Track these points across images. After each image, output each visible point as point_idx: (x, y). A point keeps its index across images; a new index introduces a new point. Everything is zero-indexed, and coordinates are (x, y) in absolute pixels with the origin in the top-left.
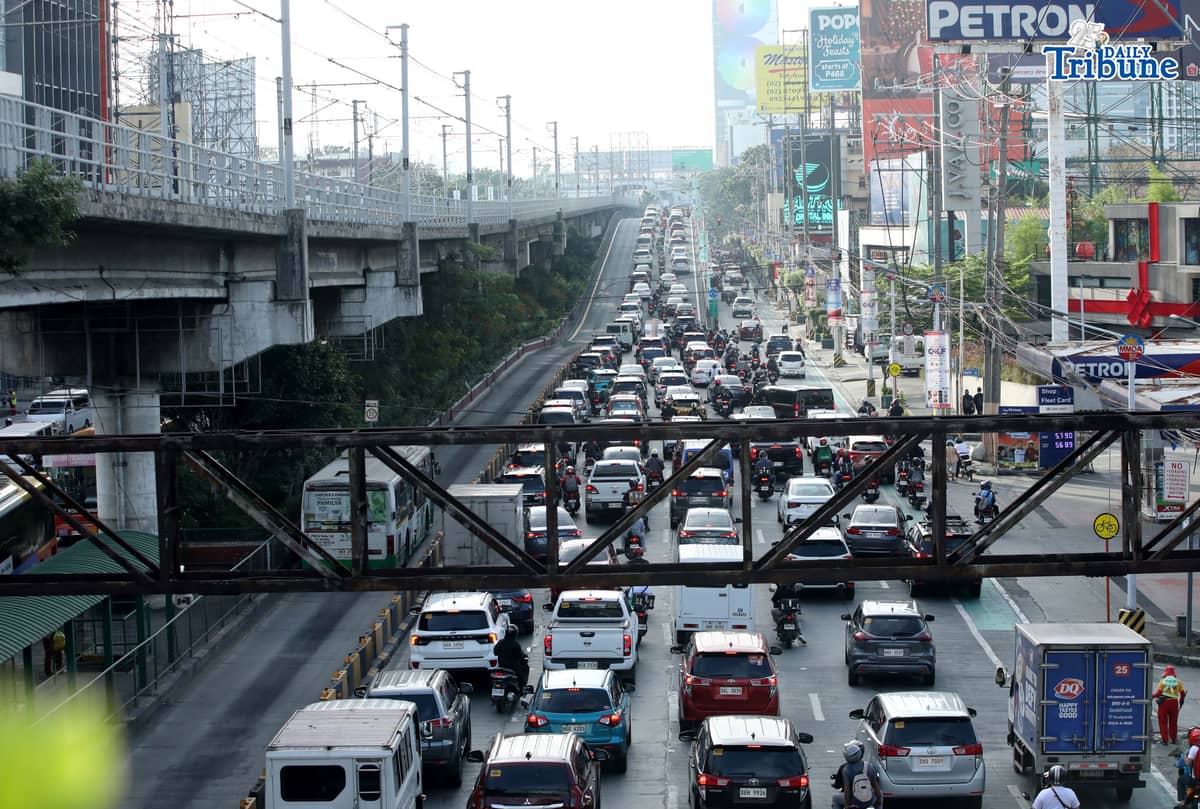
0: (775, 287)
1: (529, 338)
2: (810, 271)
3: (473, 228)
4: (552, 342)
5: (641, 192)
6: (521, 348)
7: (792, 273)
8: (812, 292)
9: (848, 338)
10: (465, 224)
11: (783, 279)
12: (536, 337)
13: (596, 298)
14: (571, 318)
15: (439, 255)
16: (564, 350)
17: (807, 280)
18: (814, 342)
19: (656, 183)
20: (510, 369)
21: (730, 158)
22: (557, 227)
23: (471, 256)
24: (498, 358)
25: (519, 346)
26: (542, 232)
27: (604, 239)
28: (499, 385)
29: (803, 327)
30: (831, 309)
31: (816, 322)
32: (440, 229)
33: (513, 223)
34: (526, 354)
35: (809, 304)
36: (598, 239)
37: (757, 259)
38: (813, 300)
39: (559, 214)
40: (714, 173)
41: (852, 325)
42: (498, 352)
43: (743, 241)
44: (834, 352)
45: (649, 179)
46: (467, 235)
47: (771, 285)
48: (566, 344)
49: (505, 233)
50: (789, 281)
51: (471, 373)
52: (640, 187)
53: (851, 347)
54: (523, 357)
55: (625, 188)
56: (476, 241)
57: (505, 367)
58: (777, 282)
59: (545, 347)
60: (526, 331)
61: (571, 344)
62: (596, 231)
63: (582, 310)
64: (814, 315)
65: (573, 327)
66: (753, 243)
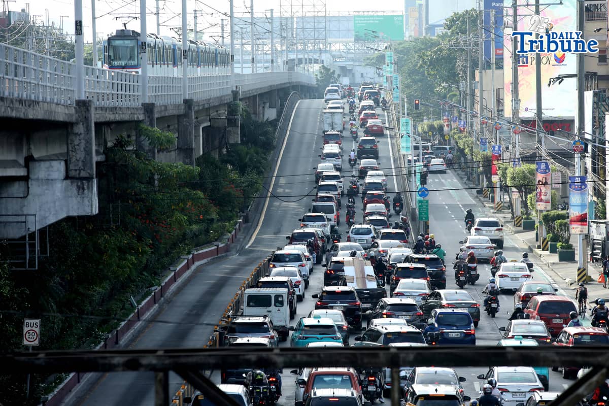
0: (491, 186)
1: (199, 245)
2: (543, 166)
3: (149, 108)
4: (227, 249)
5: (317, 67)
6: (191, 256)
7: (517, 168)
8: (546, 192)
9: (593, 249)
10: (138, 104)
11: (504, 175)
12: (208, 243)
13: (274, 196)
14: (246, 220)
15: (106, 142)
16: (242, 259)
17: (540, 177)
18: (548, 252)
19: (334, 56)
20: (180, 281)
21: (424, 26)
22: (232, 109)
23: (146, 144)
24: (166, 268)
25: (189, 253)
26: (213, 114)
27: (280, 124)
28: (169, 302)
29: (532, 235)
30: (574, 212)
31: (550, 229)
32: (114, 109)
33: (188, 103)
34: (197, 264)
35: (541, 206)
36: (274, 123)
37: (467, 151)
38: (547, 202)
39: (235, 94)
40: (407, 45)
41: (599, 233)
42: (166, 260)
43: (446, 129)
44: (578, 265)
45: (326, 51)
46: (141, 117)
47: (485, 183)
48: (242, 252)
49: (179, 116)
50: (513, 178)
51: (137, 286)
52: (316, 61)
53: (597, 260)
54: (193, 267)
55: (300, 61)
56: (151, 125)
57: (174, 279)
58: (495, 179)
59: (219, 256)
60: (195, 236)
61: (250, 252)
62: (270, 114)
63: (258, 209)
64: (547, 220)
65: (248, 233)
66: (461, 132)
